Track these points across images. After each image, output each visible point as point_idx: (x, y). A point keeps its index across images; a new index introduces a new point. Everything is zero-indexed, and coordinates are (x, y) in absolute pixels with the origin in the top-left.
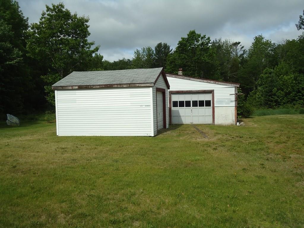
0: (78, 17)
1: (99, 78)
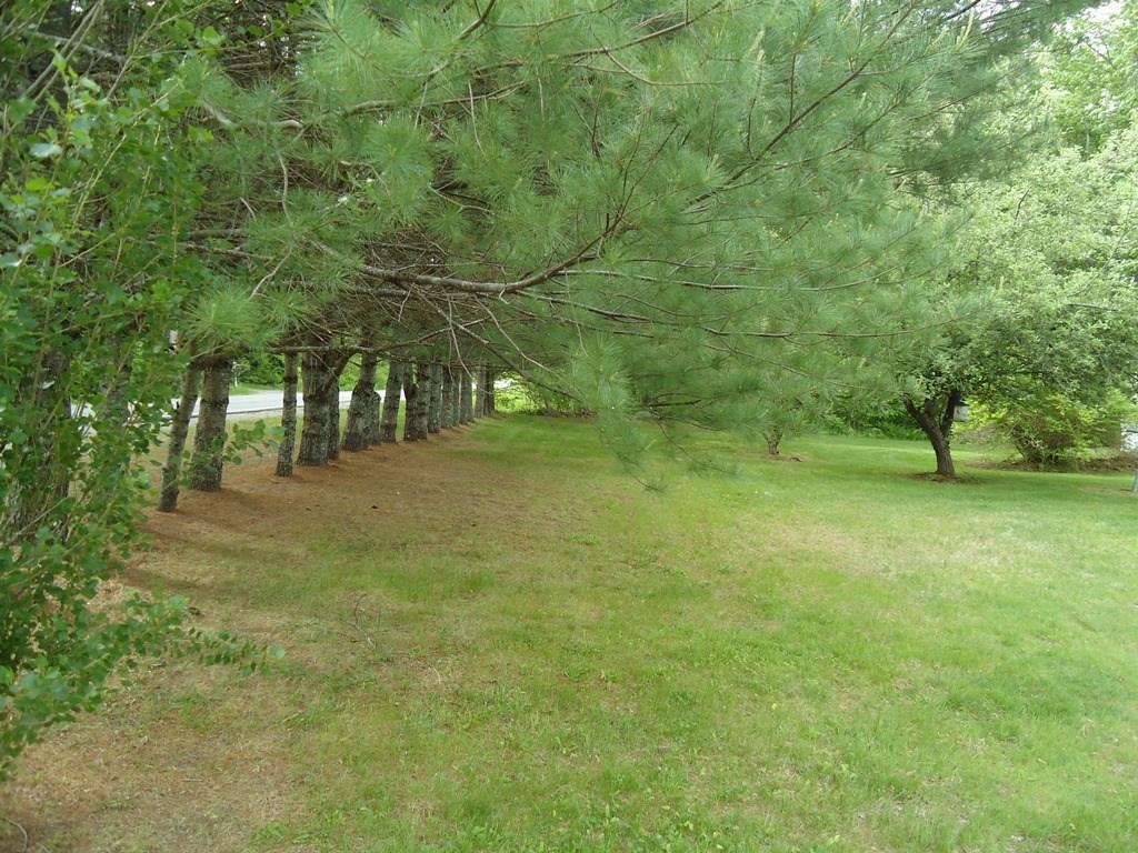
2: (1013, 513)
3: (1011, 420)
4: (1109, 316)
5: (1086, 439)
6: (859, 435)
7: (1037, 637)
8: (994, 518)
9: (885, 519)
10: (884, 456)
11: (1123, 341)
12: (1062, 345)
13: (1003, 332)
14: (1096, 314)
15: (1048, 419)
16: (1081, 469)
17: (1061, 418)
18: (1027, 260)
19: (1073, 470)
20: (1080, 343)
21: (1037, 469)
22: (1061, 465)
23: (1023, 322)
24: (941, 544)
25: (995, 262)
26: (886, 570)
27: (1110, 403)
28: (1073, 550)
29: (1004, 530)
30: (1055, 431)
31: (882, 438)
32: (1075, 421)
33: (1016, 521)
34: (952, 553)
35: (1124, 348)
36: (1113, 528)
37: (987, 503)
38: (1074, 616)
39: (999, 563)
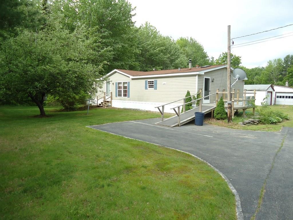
0: (246, 68)
1: (248, 87)
2: (58, 124)
3: (60, 99)
4: (78, 73)
5: (78, 103)
6: (21, 106)
7: (57, 159)
8: (52, 126)
9: (20, 132)
10: (27, 111)
11: (81, 79)
12: (67, 80)
13: (53, 76)
14: (75, 72)
15: (69, 98)
16: (77, 110)
17: (72, 98)
18: (57, 57)
19: (76, 111)
20: (71, 79)
21: (68, 111)
22: (73, 109)
23: (58, 74)
24: (36, 136)
25: (50, 57)
26: (16, 148)
27: (82, 94)
28: (71, 132)
29: (55, 129)
30: (71, 101)
31: (29, 106)
32: (75, 99)
33: (58, 126)
34: (38, 139)
35: (82, 81)
36: (81, 124)
37: (52, 122)
38: (68, 151)
39: (51, 139)
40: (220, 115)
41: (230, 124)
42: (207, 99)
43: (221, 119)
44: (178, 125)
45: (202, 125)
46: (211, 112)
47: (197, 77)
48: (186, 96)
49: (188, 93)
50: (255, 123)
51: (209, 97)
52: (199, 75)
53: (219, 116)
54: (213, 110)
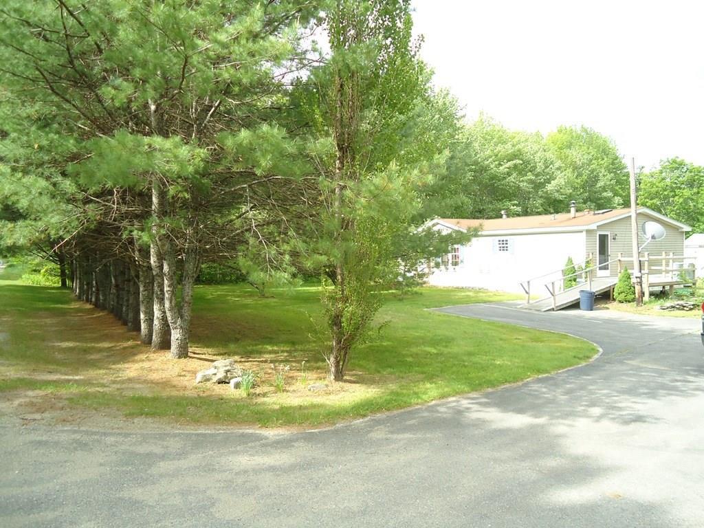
40: (623, 295)
41: (639, 308)
42: (605, 269)
43: (626, 301)
44: (553, 309)
45: (591, 310)
46: (609, 291)
47: (584, 233)
48: (567, 265)
49: (570, 260)
50: (685, 308)
51: (608, 265)
52: (588, 231)
53: (622, 297)
54: (612, 287)
